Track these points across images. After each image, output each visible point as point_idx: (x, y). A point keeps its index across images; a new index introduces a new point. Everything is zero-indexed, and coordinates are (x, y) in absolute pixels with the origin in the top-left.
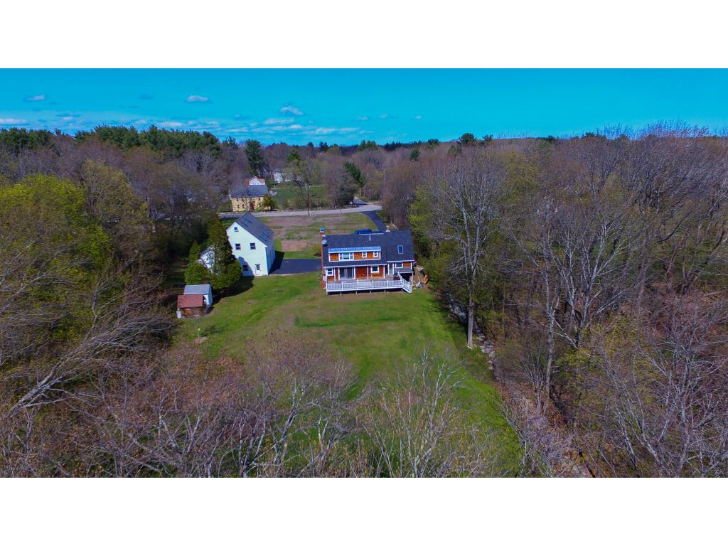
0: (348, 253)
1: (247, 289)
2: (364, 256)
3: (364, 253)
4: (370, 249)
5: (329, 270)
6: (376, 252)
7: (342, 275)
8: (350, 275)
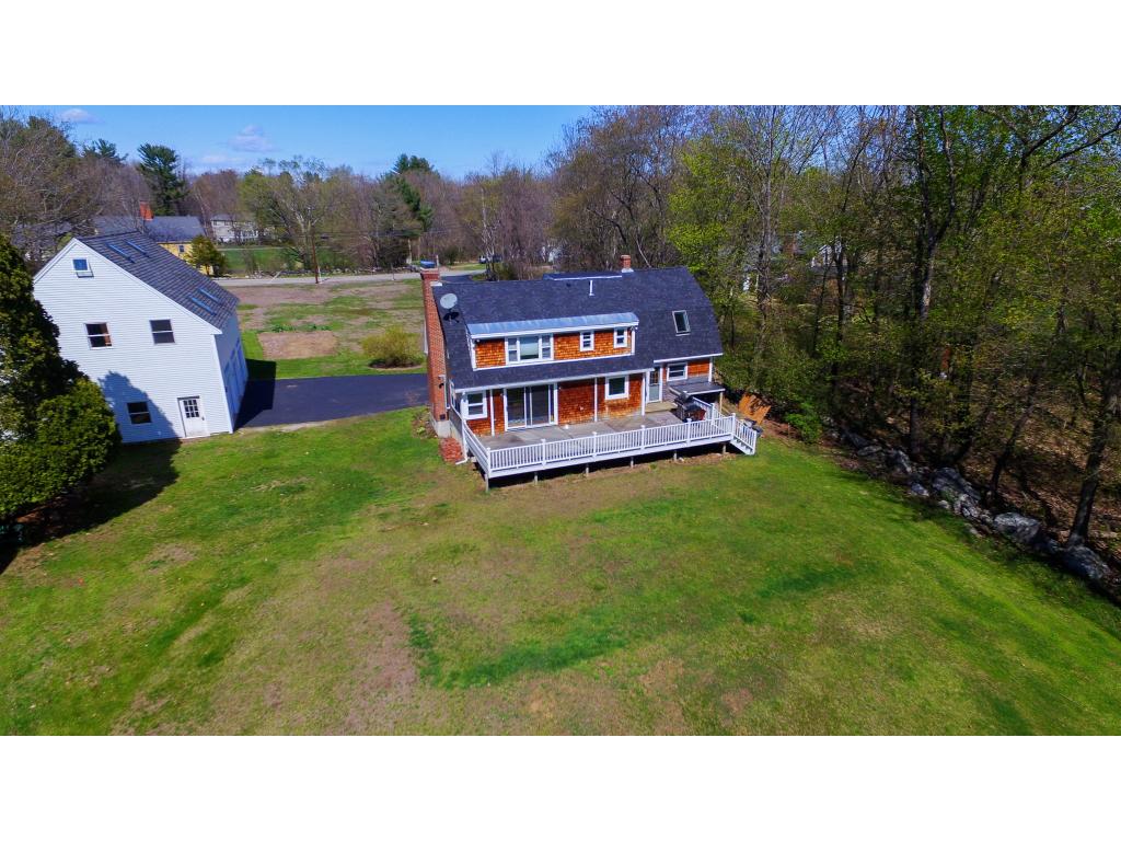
0: (534, 339)
1: (151, 493)
2: (587, 344)
3: (587, 334)
4: (604, 321)
5: (474, 398)
6: (620, 332)
7: (516, 414)
8: (541, 412)
